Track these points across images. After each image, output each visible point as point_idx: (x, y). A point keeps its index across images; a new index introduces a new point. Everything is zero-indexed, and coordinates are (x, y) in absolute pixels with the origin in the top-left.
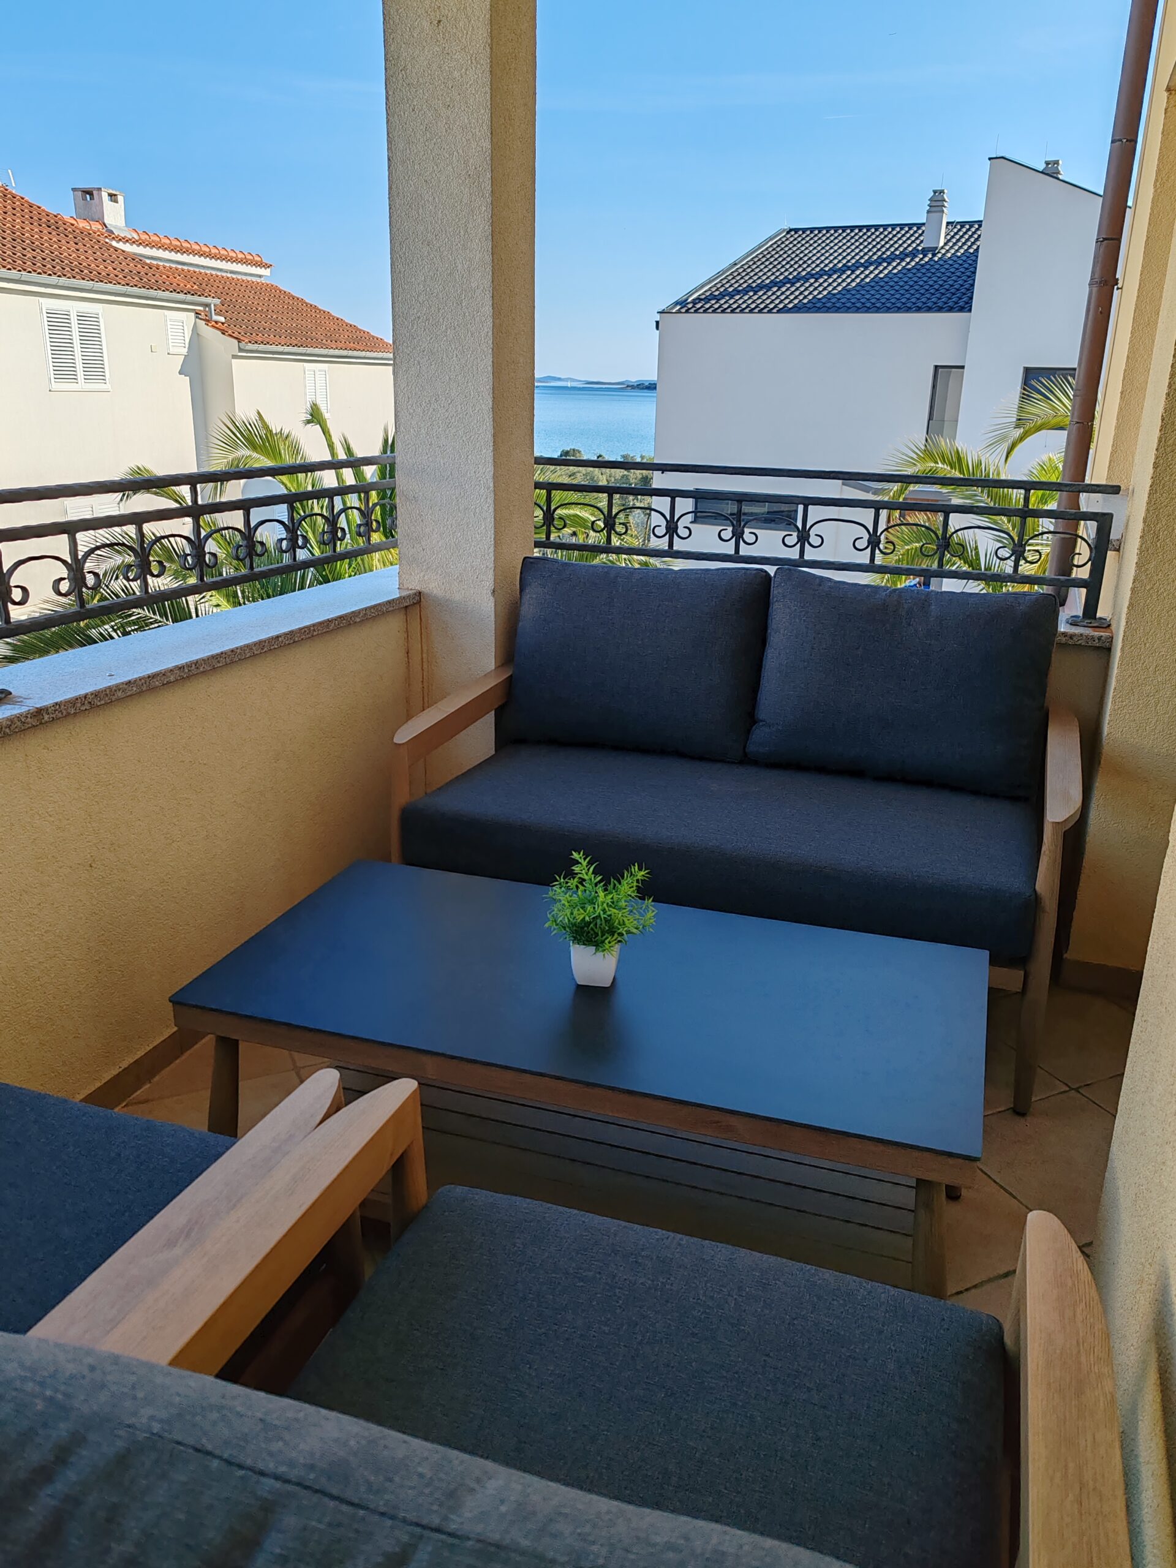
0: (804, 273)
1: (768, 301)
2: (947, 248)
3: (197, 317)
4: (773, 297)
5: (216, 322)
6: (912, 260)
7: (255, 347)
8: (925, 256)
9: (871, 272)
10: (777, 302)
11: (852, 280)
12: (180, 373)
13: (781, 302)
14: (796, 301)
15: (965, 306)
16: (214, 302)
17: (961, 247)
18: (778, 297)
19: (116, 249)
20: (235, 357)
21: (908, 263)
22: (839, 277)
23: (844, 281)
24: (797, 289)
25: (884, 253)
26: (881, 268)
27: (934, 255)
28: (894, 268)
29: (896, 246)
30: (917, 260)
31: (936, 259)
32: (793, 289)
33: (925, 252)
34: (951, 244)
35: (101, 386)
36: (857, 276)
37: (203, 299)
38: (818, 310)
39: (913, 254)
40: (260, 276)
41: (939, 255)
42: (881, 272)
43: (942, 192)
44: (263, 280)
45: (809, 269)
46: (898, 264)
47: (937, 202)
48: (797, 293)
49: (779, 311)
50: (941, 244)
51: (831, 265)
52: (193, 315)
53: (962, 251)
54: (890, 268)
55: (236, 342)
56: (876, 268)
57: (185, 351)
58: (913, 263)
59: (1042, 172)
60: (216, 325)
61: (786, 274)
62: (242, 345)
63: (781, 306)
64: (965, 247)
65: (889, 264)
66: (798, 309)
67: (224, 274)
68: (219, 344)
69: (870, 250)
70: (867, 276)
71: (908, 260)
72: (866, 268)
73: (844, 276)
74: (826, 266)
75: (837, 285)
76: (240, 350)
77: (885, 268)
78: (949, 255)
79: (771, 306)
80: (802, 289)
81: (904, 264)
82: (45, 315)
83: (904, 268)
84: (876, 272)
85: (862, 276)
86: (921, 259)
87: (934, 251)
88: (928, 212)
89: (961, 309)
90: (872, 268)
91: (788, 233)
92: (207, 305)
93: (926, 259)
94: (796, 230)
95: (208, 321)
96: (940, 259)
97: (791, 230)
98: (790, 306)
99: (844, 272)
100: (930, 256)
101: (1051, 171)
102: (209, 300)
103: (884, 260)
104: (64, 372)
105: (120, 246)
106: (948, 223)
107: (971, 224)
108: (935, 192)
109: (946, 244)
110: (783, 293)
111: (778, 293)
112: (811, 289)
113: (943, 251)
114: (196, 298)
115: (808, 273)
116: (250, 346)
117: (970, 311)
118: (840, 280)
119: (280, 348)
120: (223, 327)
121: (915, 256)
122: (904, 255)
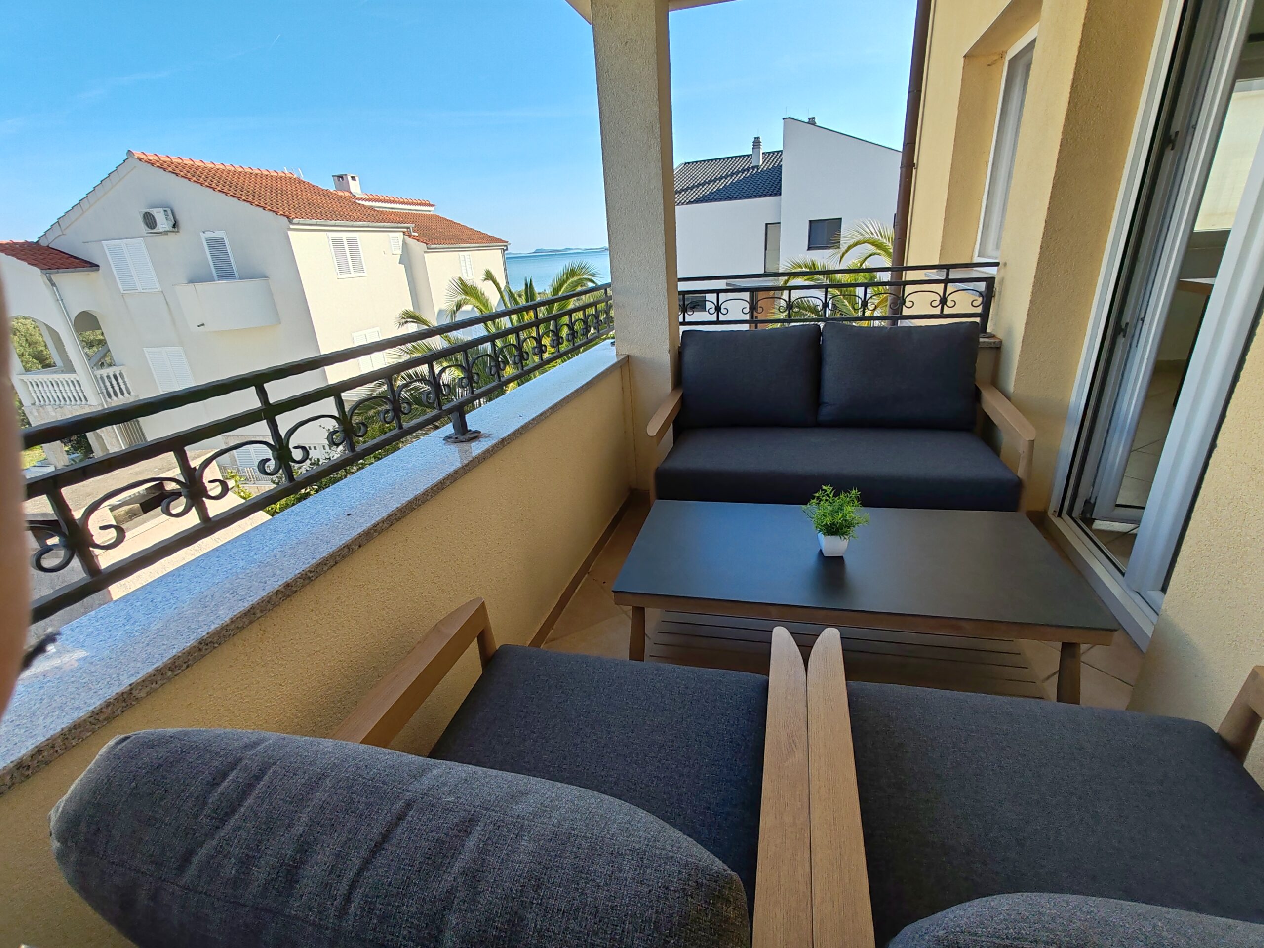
0: (696, 184)
1: (681, 199)
2: (764, 165)
3: (404, 234)
4: (683, 197)
5: (414, 236)
6: (748, 173)
7: (435, 246)
8: (754, 170)
9: (729, 180)
10: (685, 199)
11: (720, 185)
12: (400, 263)
13: (687, 199)
14: (695, 198)
15: (778, 193)
16: (412, 226)
17: (770, 165)
18: (685, 197)
19: (360, 205)
20: (425, 252)
21: (746, 175)
22: (713, 184)
23: (716, 186)
24: (694, 192)
25: (733, 171)
26: (733, 178)
27: (758, 169)
28: (740, 177)
29: (739, 166)
30: (750, 172)
31: (759, 171)
32: (692, 192)
33: (753, 168)
34: (765, 163)
35: (362, 274)
36: (722, 183)
37: (406, 225)
38: (706, 201)
40: (430, 211)
41: (761, 169)
42: (733, 180)
43: (758, 138)
44: (431, 213)
45: (698, 182)
46: (741, 175)
47: (757, 143)
48: (694, 194)
49: (688, 203)
50: (761, 163)
51: (709, 179)
52: (402, 233)
54: (738, 177)
55: (425, 245)
56: (731, 178)
57: (400, 252)
59: (808, 123)
60: (414, 238)
61: (687, 185)
62: (428, 246)
63: (688, 201)
64: (772, 164)
65: (737, 175)
66: (697, 201)
67: (413, 212)
68: (417, 247)
69: (726, 170)
70: (727, 183)
71: (746, 173)
72: (726, 179)
73: (716, 184)
74: (706, 179)
75: (706, 190)
76: (428, 248)
77: (735, 178)
78: (765, 169)
79: (683, 201)
80: (696, 192)
81: (744, 175)
82: (331, 241)
83: (744, 177)
84: (731, 180)
85: (725, 183)
86: (752, 172)
87: (757, 167)
88: (753, 148)
89: (776, 195)
90: (729, 178)
91: (685, 165)
92: (409, 228)
93: (755, 172)
94: (689, 163)
95: (410, 236)
96: (761, 171)
97: (686, 163)
98: (692, 200)
99: (715, 182)
100: (756, 170)
101: (812, 122)
102: (408, 225)
103: (734, 174)
104: (343, 268)
105: (360, 202)
106: (763, 153)
107: (778, 152)
108: (755, 138)
109: (763, 163)
110: (687, 195)
111: (685, 195)
112: (701, 191)
113: (762, 167)
114: (402, 225)
115: (698, 184)
116: (433, 246)
117: (780, 194)
118: (714, 186)
119: (447, 246)
120: (418, 238)
121: (748, 171)
122: (743, 171)
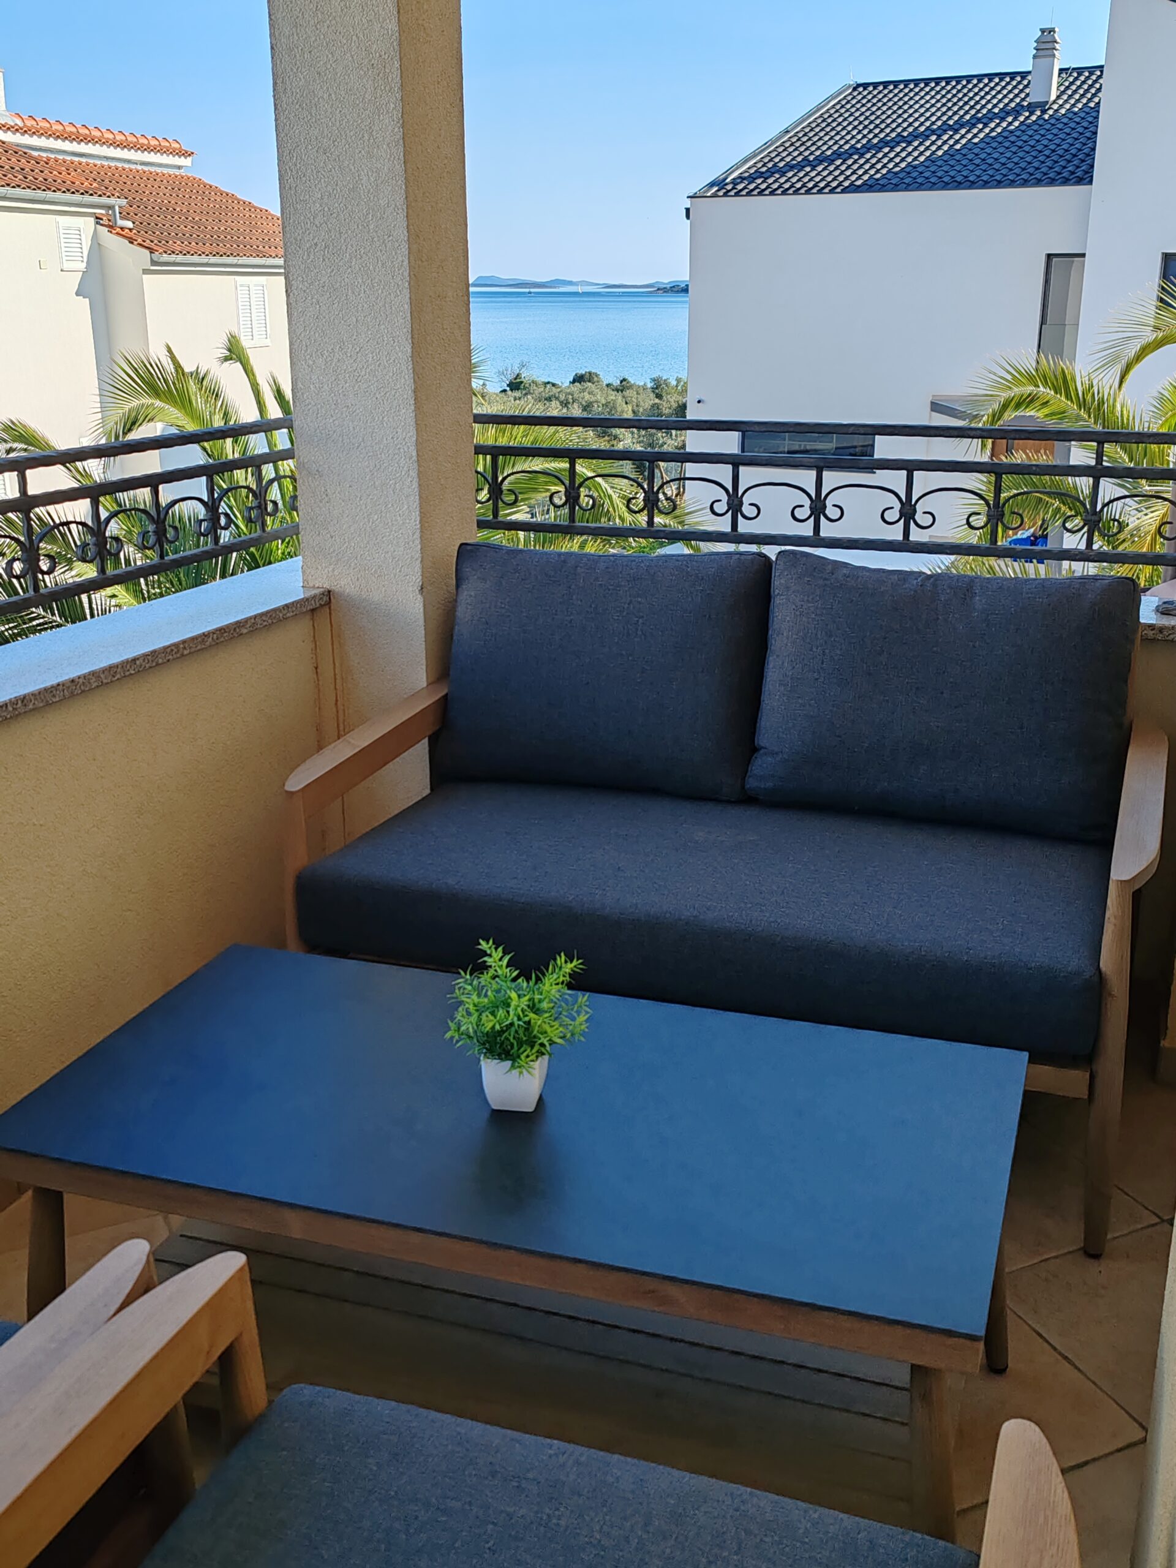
0: (875, 141)
1: (830, 179)
2: (1061, 102)
3: (97, 223)
4: (837, 173)
5: (122, 229)
6: (1015, 119)
7: (173, 258)
8: (1032, 113)
9: (963, 137)
10: (841, 178)
11: (937, 147)
12: (77, 294)
13: (847, 178)
14: (866, 177)
15: (1085, 177)
16: (118, 202)
17: (1078, 101)
18: (842, 173)
20: (146, 272)
21: (1010, 124)
22: (921, 144)
23: (927, 148)
24: (867, 161)
25: (978, 111)
26: (975, 131)
27: (1044, 112)
28: (992, 130)
29: (995, 101)
30: (1022, 119)
31: (1046, 117)
32: (862, 161)
33: (1031, 108)
34: (1065, 97)
36: (945, 142)
37: (104, 200)
38: (896, 188)
39: (1017, 112)
40: (179, 167)
41: (1051, 112)
42: (975, 136)
43: (1052, 30)
44: (182, 172)
45: (882, 135)
46: (998, 125)
47: (1046, 43)
48: (867, 166)
49: (845, 191)
50: (1053, 97)
51: (911, 129)
52: (92, 220)
53: (1080, 105)
54: (987, 130)
55: (147, 252)
56: (968, 132)
57: (82, 266)
58: (1016, 124)
60: (121, 233)
61: (853, 142)
62: (155, 256)
63: (846, 184)
64: (1084, 101)
65: (986, 125)
66: (870, 187)
67: (133, 167)
68: (126, 256)
69: (961, 108)
70: (957, 142)
71: (1010, 119)
72: (956, 131)
73: (928, 143)
74: (904, 130)
75: (919, 154)
76: (154, 263)
77: (981, 131)
78: (1063, 111)
79: (834, 184)
80: (874, 161)
81: (1004, 124)
83: (1004, 129)
84: (969, 136)
85: (951, 142)
86: (1027, 118)
87: (1043, 106)
88: (1035, 57)
89: (1080, 181)
90: (963, 131)
91: (855, 89)
92: (111, 207)
93: (1034, 118)
94: (865, 86)
95: (111, 227)
96: (1051, 116)
97: (859, 85)
98: (859, 183)
99: (927, 137)
100: (1038, 113)
102: (112, 201)
103: (979, 120)
105: (1, 136)
106: (1061, 71)
107: (1091, 70)
108: (1043, 31)
109: (1058, 97)
110: (849, 167)
111: (843, 168)
112: (885, 160)
113: (1055, 107)
114: (95, 199)
115: (881, 140)
116: (165, 258)
117: (1090, 182)
118: (922, 148)
119: (204, 259)
120: (131, 234)
121: (1019, 114)
122: (1005, 113)
